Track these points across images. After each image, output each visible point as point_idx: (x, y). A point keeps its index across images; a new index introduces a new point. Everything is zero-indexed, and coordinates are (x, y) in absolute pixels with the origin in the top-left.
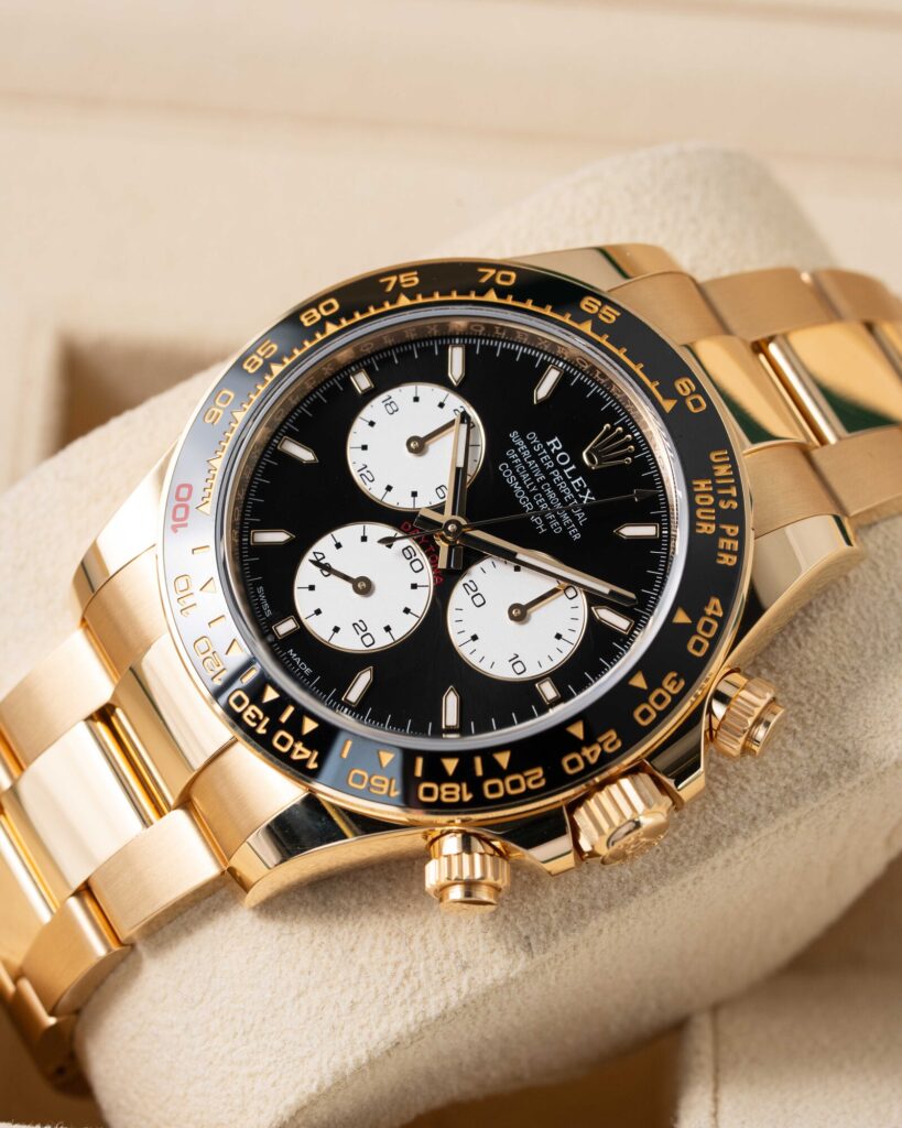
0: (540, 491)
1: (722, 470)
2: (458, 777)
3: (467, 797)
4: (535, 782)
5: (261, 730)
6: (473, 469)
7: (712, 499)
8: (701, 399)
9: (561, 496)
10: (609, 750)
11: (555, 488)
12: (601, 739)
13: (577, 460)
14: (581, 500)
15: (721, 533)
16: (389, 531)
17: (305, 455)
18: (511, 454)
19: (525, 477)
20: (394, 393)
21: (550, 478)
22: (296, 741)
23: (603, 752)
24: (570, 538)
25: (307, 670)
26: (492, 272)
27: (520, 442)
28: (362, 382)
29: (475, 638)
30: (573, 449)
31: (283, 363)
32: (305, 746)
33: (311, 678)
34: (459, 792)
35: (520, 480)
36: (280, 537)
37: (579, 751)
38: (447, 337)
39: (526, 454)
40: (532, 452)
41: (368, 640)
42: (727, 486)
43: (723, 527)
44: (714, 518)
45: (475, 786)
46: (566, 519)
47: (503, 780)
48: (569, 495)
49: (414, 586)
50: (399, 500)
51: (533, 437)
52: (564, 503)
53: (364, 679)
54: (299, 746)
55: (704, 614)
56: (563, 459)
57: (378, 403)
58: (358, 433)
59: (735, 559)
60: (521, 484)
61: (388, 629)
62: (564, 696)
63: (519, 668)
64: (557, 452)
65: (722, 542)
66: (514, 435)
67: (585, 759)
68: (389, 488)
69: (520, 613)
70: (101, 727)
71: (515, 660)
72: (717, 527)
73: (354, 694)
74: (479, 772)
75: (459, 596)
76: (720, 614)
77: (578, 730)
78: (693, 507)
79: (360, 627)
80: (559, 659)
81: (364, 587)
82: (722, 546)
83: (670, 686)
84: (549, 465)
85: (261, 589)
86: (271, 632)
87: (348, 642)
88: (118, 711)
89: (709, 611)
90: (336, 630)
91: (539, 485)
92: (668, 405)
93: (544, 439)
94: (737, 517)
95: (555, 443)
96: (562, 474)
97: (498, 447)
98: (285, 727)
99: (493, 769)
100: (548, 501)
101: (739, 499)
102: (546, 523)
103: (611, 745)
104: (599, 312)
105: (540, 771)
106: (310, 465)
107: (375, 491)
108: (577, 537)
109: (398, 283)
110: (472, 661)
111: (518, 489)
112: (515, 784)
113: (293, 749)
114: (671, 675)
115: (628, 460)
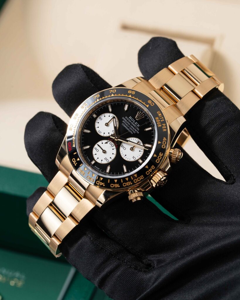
0: (130, 127)
1: (160, 115)
2: (129, 181)
4: (142, 178)
6: (118, 126)
7: (159, 121)
8: (153, 103)
9: (134, 126)
10: (153, 169)
11: (132, 125)
12: (151, 167)
13: (135, 119)
14: (137, 126)
15: (162, 126)
16: (106, 141)
17: (89, 131)
18: (123, 121)
19: (127, 125)
20: (101, 116)
21: (131, 124)
23: (152, 169)
24: (137, 133)
26: (112, 91)
27: (124, 119)
28: (95, 116)
29: (126, 155)
30: (134, 117)
32: (102, 182)
33: (100, 170)
34: (130, 183)
36: (88, 147)
37: (148, 170)
38: (107, 104)
39: (126, 121)
40: (127, 120)
41: (108, 161)
42: (161, 117)
43: (162, 124)
44: (160, 124)
45: (132, 181)
46: (136, 130)
47: (137, 179)
48: (135, 126)
49: (113, 149)
50: (107, 135)
51: (126, 117)
52: (135, 128)
53: (109, 168)
54: (101, 183)
55: (163, 141)
56: (132, 120)
57: (98, 119)
58: (97, 125)
59: (166, 130)
60: (126, 126)
61: (110, 158)
62: (143, 161)
63: (134, 158)
64: (131, 119)
65: (163, 127)
67: (149, 171)
68: (104, 133)
69: (132, 149)
70: (67, 187)
71: (133, 157)
72: (162, 125)
73: (108, 171)
74: (132, 179)
75: (121, 149)
76: (166, 140)
77: (147, 167)
78: (156, 123)
79: (106, 159)
80: (141, 155)
81: (104, 152)
82: (163, 128)
83: (161, 155)
84: (130, 122)
85: (87, 157)
86: (91, 164)
87: (105, 162)
88: (70, 183)
89: (164, 140)
90: (102, 160)
91: (129, 126)
92: (148, 106)
93: (128, 117)
94: (165, 122)
95: (130, 117)
96: (133, 122)
97: (120, 121)
98: (98, 180)
99: (134, 178)
100: (132, 128)
101: (164, 119)
102: (132, 132)
103: (153, 168)
104: (132, 93)
105: (142, 176)
106: (89, 133)
107: (102, 134)
108: (138, 133)
109: (96, 97)
110: (126, 159)
111: (126, 127)
112: (139, 179)
113: (100, 183)
114: (160, 153)
115: (143, 117)
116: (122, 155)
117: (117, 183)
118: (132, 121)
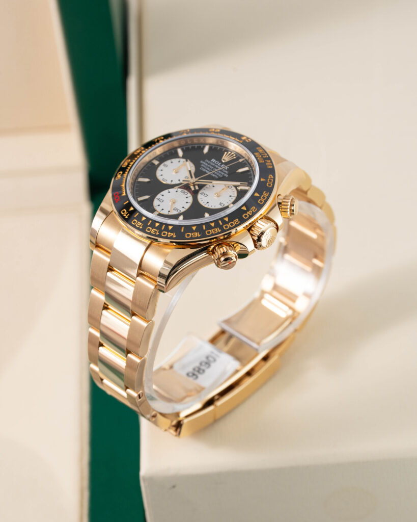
0: (213, 170)
1: (261, 151)
2: (215, 227)
3: (220, 231)
4: (237, 222)
5: (157, 234)
7: (261, 156)
8: (249, 140)
9: (219, 170)
10: (254, 211)
12: (251, 209)
14: (225, 170)
17: (147, 180)
18: (202, 166)
20: (166, 163)
21: (215, 167)
22: (168, 232)
23: (252, 212)
24: (225, 176)
28: (156, 162)
29: (208, 203)
30: (219, 160)
32: (171, 233)
34: (217, 230)
36: (147, 197)
37: (246, 213)
38: (175, 149)
41: (179, 211)
42: (264, 153)
43: (266, 161)
45: (221, 227)
46: (223, 173)
47: (228, 224)
51: (207, 161)
58: (159, 173)
59: (272, 167)
60: (208, 170)
61: (183, 207)
63: (222, 205)
64: (214, 162)
65: (267, 164)
66: (201, 162)
67: (248, 214)
68: (172, 181)
73: (181, 218)
74: (221, 224)
75: (200, 196)
76: (273, 178)
77: (244, 208)
78: (256, 158)
79: (176, 209)
80: (233, 200)
83: (265, 194)
87: (174, 213)
90: (169, 211)
92: (241, 142)
93: (210, 160)
94: (269, 158)
95: (213, 160)
96: (218, 165)
97: (197, 166)
98: (164, 230)
99: (224, 222)
101: (268, 155)
107: (168, 183)
108: (227, 176)
110: (210, 207)
112: (232, 224)
113: (168, 234)
114: (265, 192)
115: (235, 158)
116: (201, 202)
117: (196, 231)
118: (215, 164)
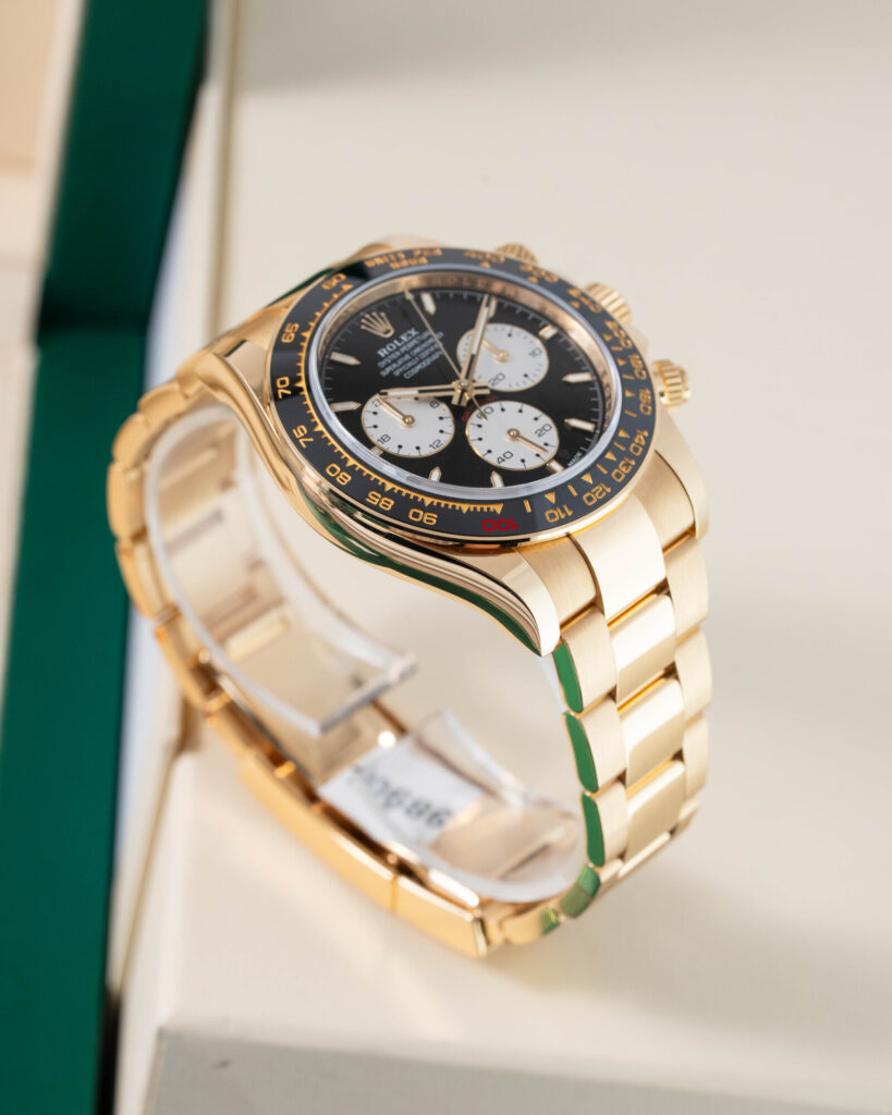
5: (633, 463)
9: (416, 346)
11: (413, 348)
13: (390, 340)
15: (423, 255)
16: (470, 427)
18: (397, 373)
19: (410, 364)
20: (374, 438)
21: (406, 352)
22: (634, 442)
25: (579, 454)
29: (526, 376)
30: (383, 342)
31: (383, 484)
32: (636, 437)
33: (583, 451)
35: (413, 367)
39: (395, 366)
41: (547, 428)
44: (415, 259)
48: (415, 341)
49: (503, 409)
50: (448, 425)
51: (382, 364)
52: (421, 343)
53: (575, 423)
54: (637, 440)
56: (391, 347)
57: (384, 446)
58: (408, 453)
61: (536, 419)
62: (550, 321)
63: (537, 351)
66: (384, 373)
68: (442, 432)
71: (532, 355)
73: (587, 426)
75: (501, 387)
79: (540, 433)
80: (524, 333)
81: (514, 433)
84: (398, 354)
87: (552, 437)
89: (475, 256)
90: (546, 444)
91: (413, 357)
95: (383, 352)
96: (401, 347)
97: (394, 382)
106: (443, 471)
107: (445, 439)
109: (305, 437)
111: (419, 367)
116: (522, 387)
118: (397, 350)
